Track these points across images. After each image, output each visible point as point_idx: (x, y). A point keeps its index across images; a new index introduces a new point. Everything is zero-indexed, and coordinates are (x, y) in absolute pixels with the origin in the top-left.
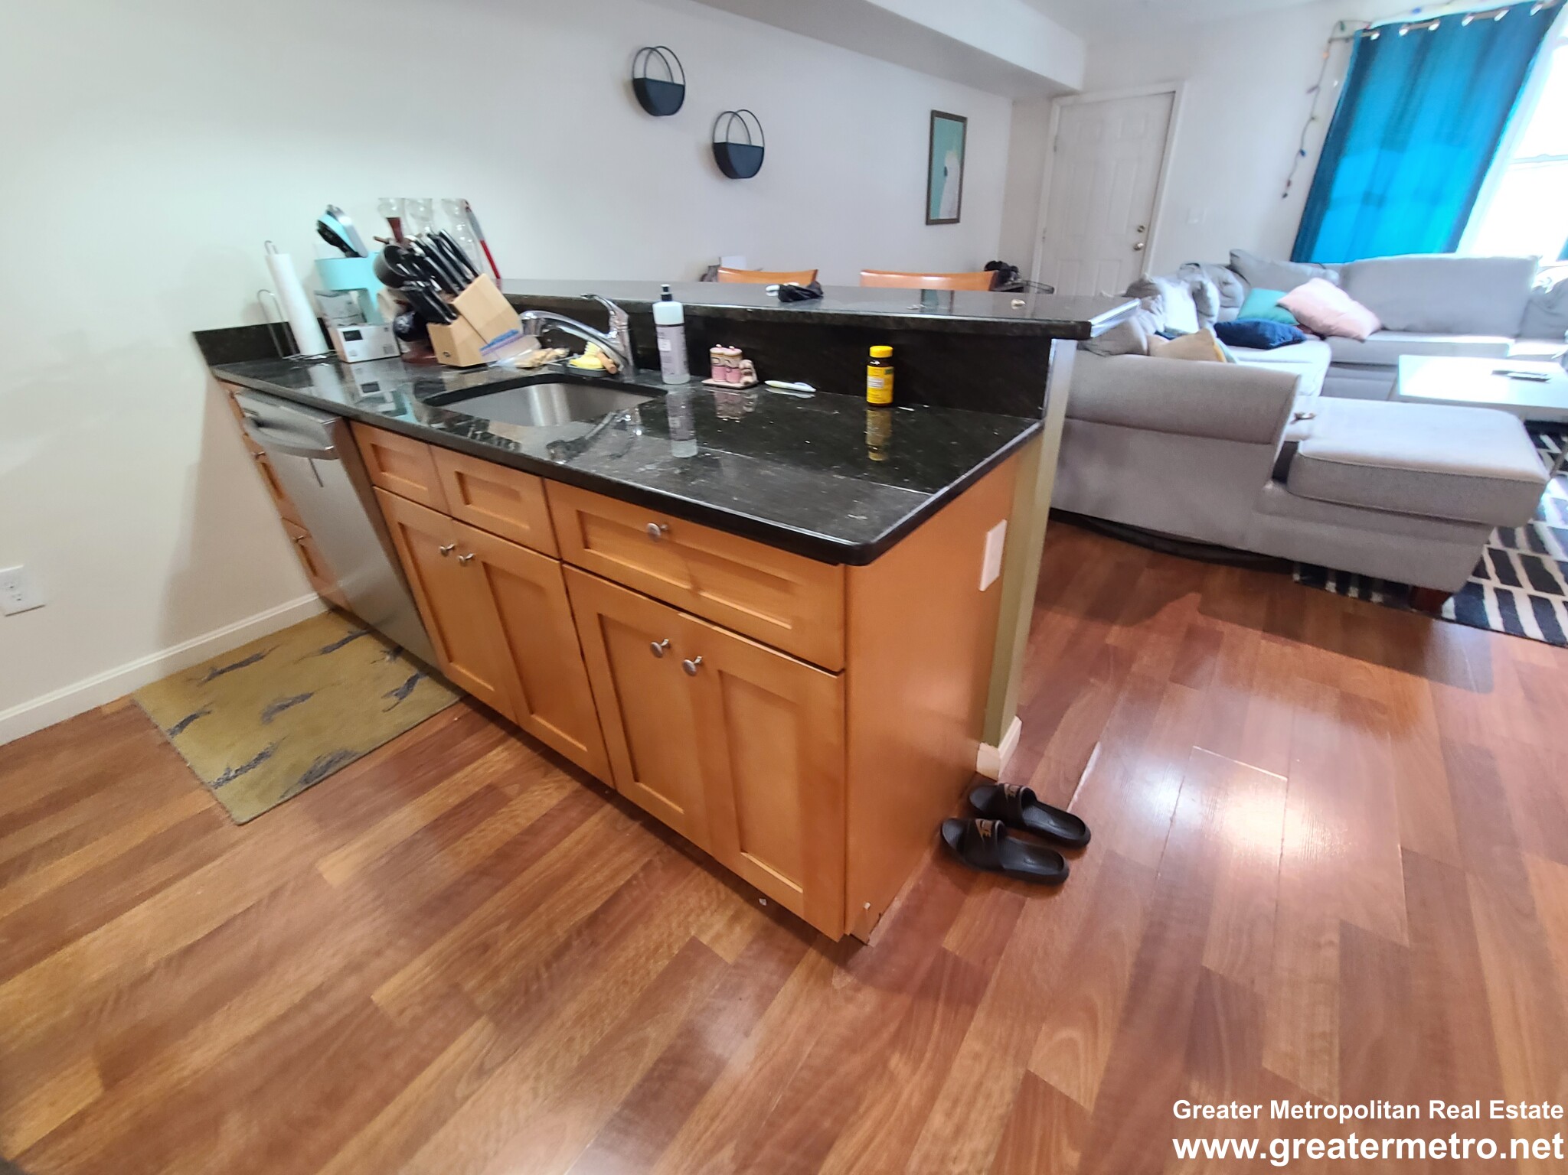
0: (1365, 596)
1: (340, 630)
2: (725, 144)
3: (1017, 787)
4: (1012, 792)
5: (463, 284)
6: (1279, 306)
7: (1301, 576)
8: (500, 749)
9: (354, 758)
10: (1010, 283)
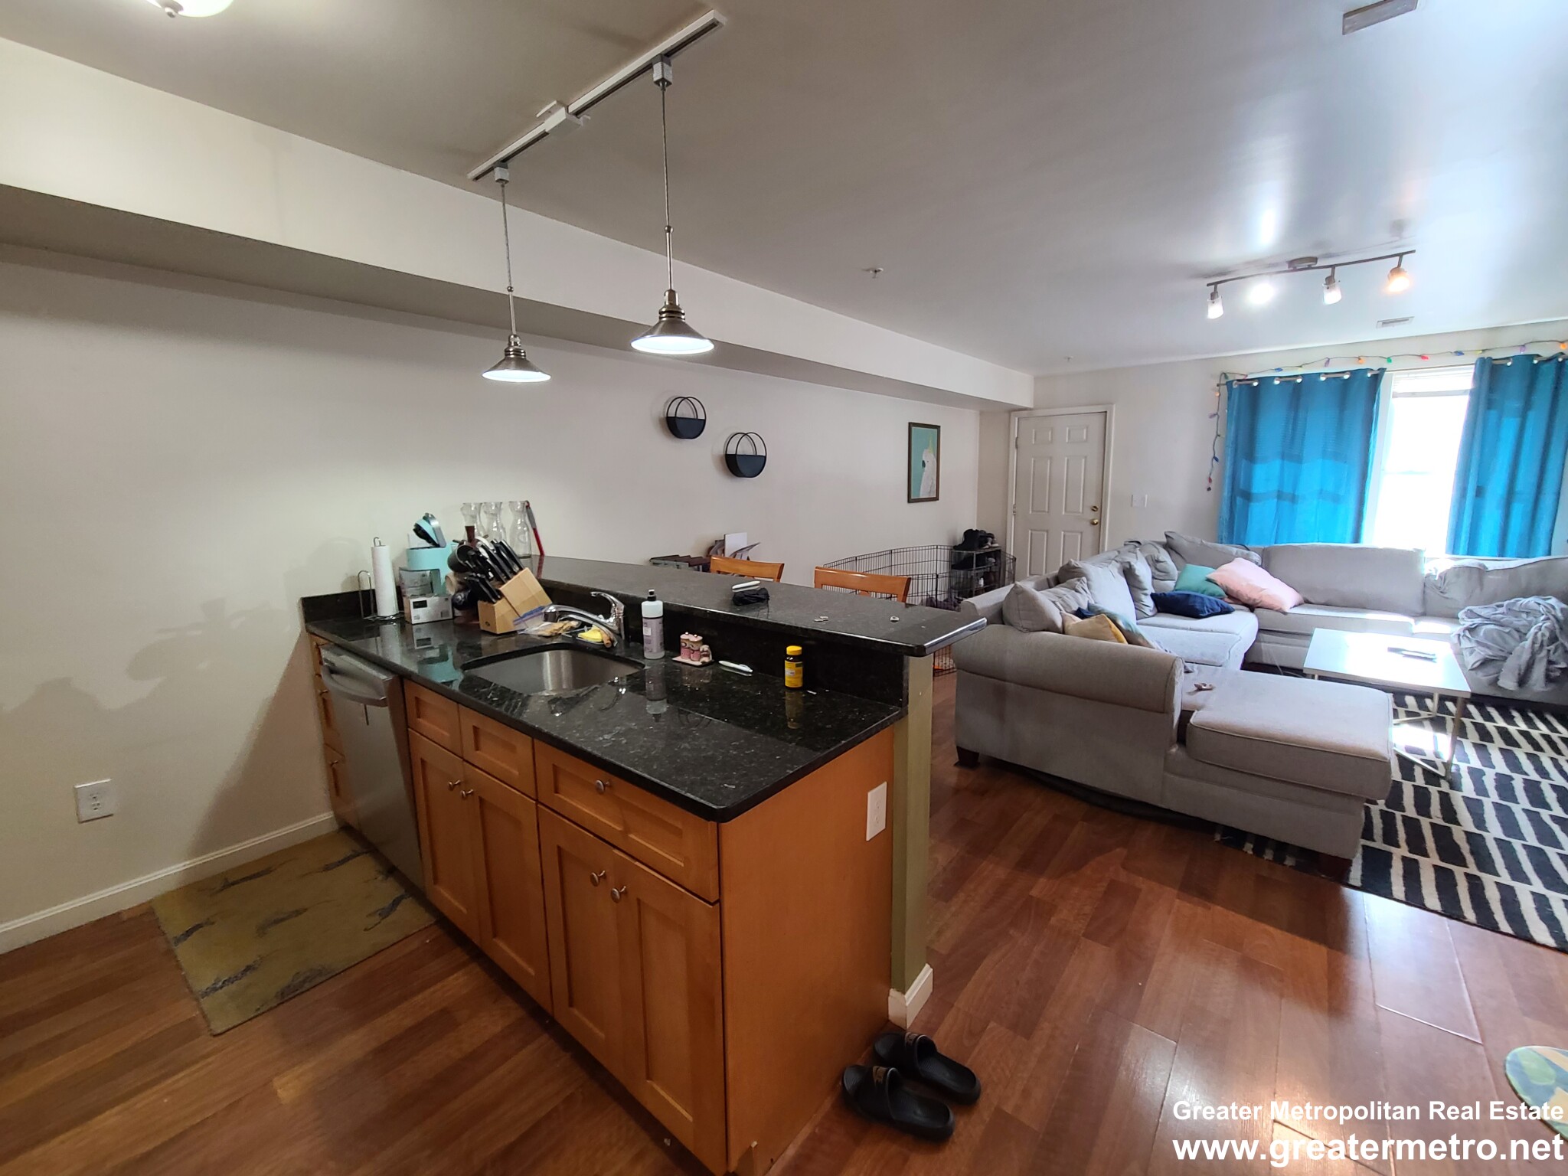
0: (1279, 859)
1: (345, 848)
2: (735, 456)
3: (916, 1035)
4: (911, 1040)
5: (510, 576)
6: (1209, 580)
7: (1222, 836)
8: (460, 973)
9: (330, 975)
10: (987, 547)
